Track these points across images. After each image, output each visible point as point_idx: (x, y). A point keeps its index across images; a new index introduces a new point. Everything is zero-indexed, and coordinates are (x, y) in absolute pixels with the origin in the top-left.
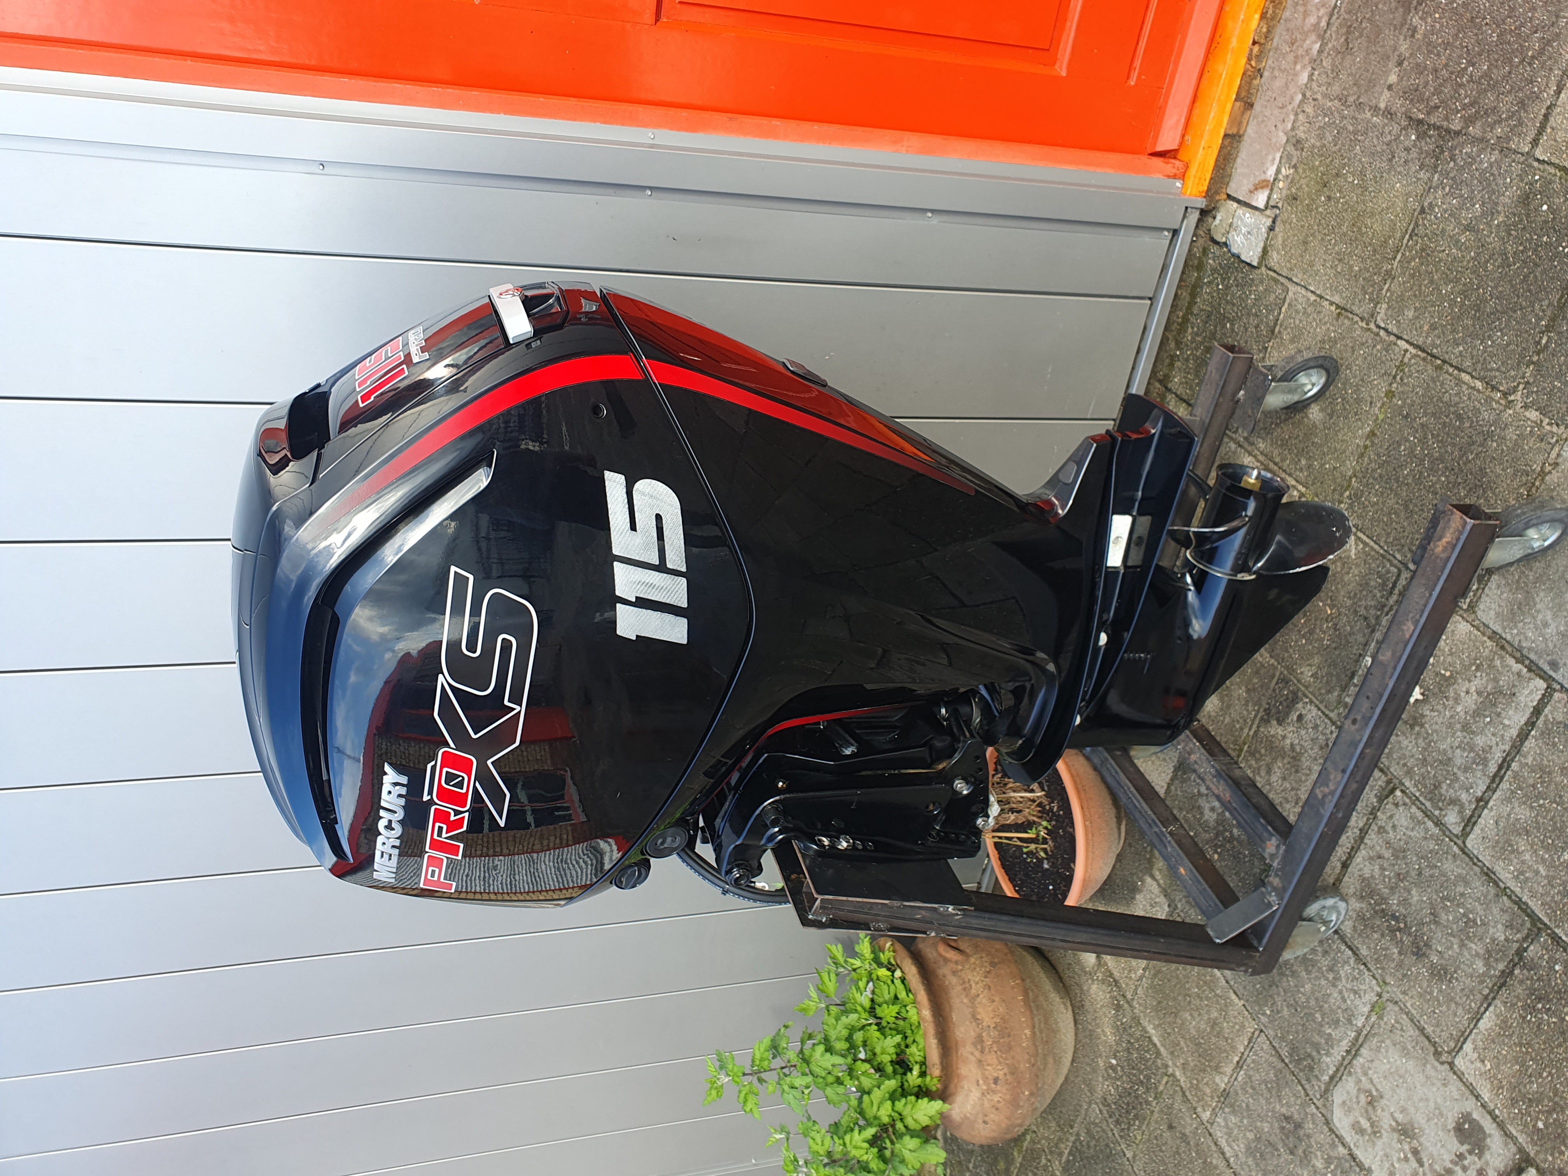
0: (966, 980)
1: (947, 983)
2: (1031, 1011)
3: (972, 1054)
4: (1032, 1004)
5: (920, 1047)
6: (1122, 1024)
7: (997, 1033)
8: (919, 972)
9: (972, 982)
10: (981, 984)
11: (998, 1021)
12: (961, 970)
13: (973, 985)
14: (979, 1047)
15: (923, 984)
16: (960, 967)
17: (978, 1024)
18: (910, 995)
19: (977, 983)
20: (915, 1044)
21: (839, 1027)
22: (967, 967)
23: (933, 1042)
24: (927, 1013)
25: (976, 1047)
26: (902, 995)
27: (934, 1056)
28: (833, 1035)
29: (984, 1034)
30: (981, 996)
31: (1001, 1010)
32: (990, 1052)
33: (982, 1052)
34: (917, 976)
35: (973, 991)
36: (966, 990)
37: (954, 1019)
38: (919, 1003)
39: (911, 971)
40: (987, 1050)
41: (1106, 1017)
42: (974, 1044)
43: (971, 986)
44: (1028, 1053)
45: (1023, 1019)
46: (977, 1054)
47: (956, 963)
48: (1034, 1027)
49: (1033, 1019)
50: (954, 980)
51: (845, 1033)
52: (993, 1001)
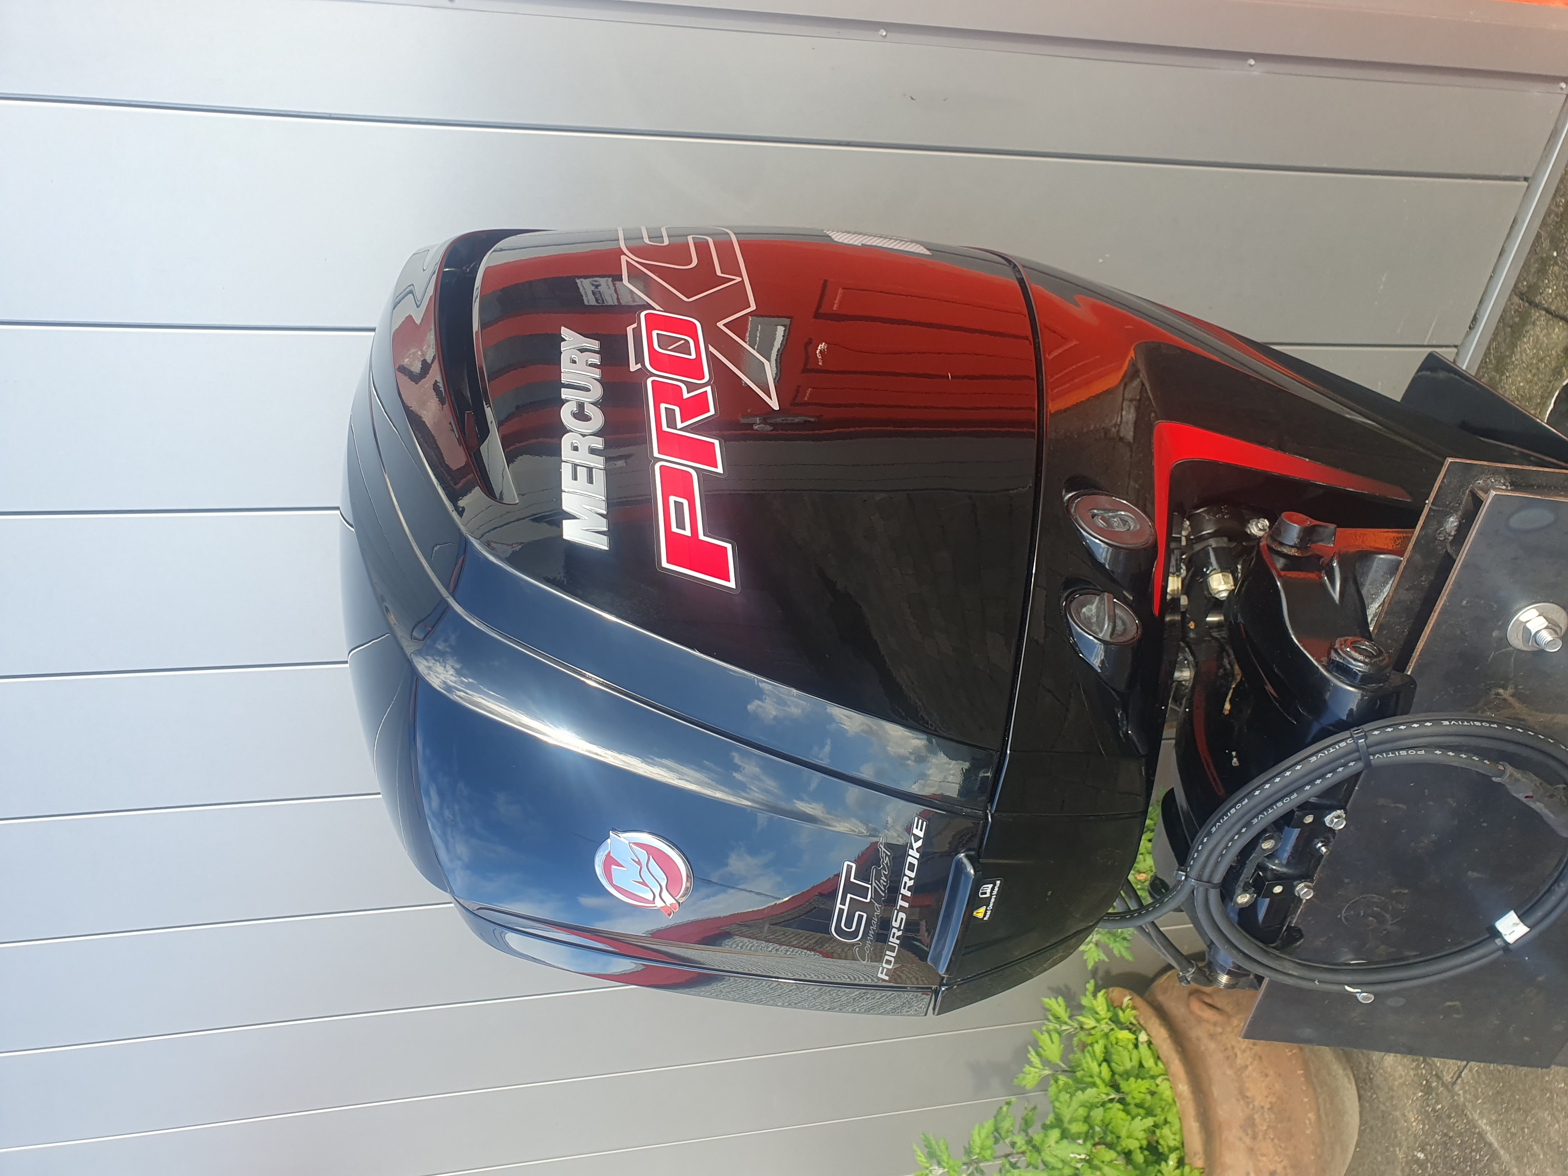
0: (1229, 1046)
1: (1203, 1048)
2: (1315, 1090)
3: (1240, 1139)
4: (1315, 1080)
5: (1173, 1129)
6: (1434, 1110)
7: (1273, 1116)
8: (1170, 1036)
9: (1236, 1050)
10: (1248, 1053)
11: (1274, 1100)
12: (1221, 1034)
13: (1239, 1053)
14: (1249, 1132)
15: (1177, 1051)
16: (1219, 1030)
17: (1248, 1104)
18: (1160, 1064)
19: (1244, 1051)
20: (1168, 1125)
21: (1075, 1104)
22: (1229, 1029)
23: (1193, 1126)
24: (1184, 1088)
25: (1245, 1131)
26: (1149, 1063)
27: (1195, 1142)
28: (1067, 1114)
29: (1256, 1116)
30: (1250, 1068)
31: (1277, 1086)
32: (1264, 1138)
33: (1254, 1138)
34: (1169, 1041)
35: (1239, 1061)
36: (1230, 1059)
37: (1216, 1094)
38: (1173, 1075)
39: (1161, 1034)
40: (1260, 1136)
41: (1408, 1098)
42: (1243, 1128)
43: (1236, 1055)
44: (1313, 1143)
45: (1306, 1100)
46: (1248, 1140)
47: (1215, 1024)
48: (1319, 1109)
49: (1317, 1098)
50: (1212, 1046)
51: (1082, 1112)
52: (1267, 1075)
